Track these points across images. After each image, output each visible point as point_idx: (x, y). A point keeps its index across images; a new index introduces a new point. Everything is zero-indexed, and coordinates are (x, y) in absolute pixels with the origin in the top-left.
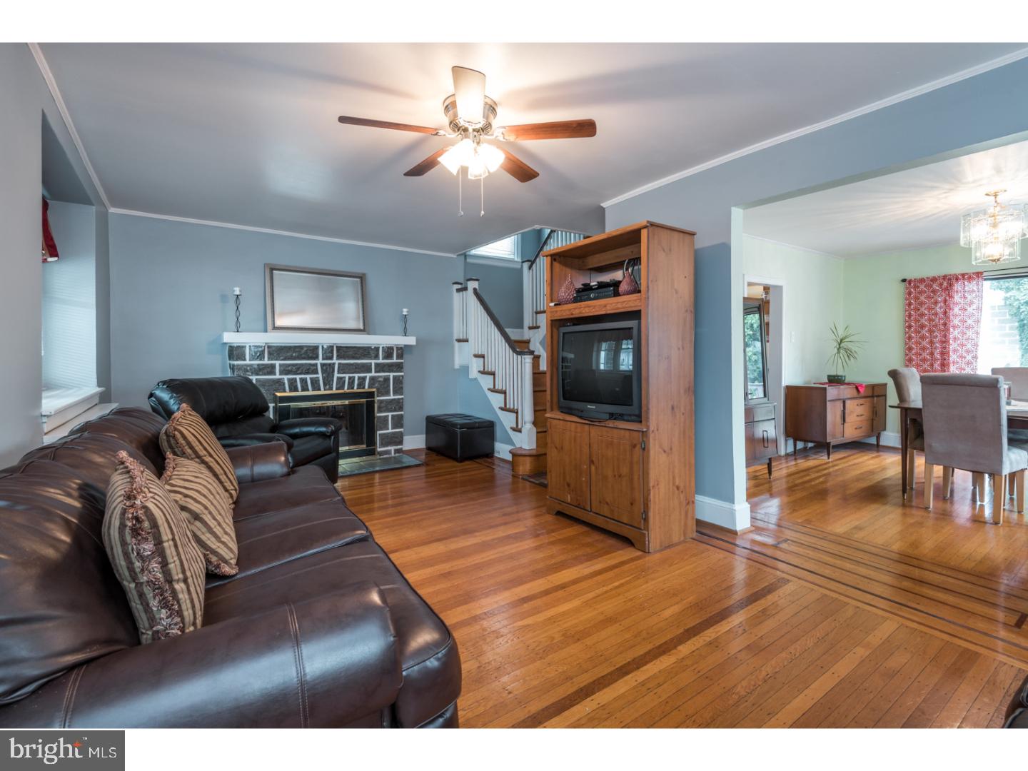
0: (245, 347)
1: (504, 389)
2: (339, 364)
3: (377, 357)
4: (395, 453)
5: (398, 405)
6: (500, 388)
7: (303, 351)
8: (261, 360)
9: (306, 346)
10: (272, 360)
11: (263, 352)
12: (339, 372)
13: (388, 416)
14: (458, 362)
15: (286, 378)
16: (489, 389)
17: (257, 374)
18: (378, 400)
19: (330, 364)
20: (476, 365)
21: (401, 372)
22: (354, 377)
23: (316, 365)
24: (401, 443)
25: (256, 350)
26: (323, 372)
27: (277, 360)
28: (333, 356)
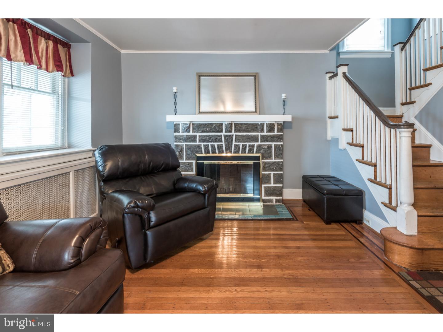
0: (179, 124)
1: (374, 161)
2: (236, 135)
3: (262, 130)
4: (276, 202)
5: (279, 167)
6: (369, 160)
7: (213, 127)
8: (188, 132)
9: (215, 123)
10: (195, 133)
11: (189, 127)
12: (236, 141)
13: (271, 174)
14: (330, 135)
15: (202, 144)
16: (357, 160)
17: (186, 142)
18: (263, 162)
19: (230, 136)
20: (345, 138)
21: (281, 142)
22: (246, 145)
23: (221, 136)
24: (281, 194)
25: (185, 126)
26: (226, 141)
27: (197, 132)
28: (232, 130)
